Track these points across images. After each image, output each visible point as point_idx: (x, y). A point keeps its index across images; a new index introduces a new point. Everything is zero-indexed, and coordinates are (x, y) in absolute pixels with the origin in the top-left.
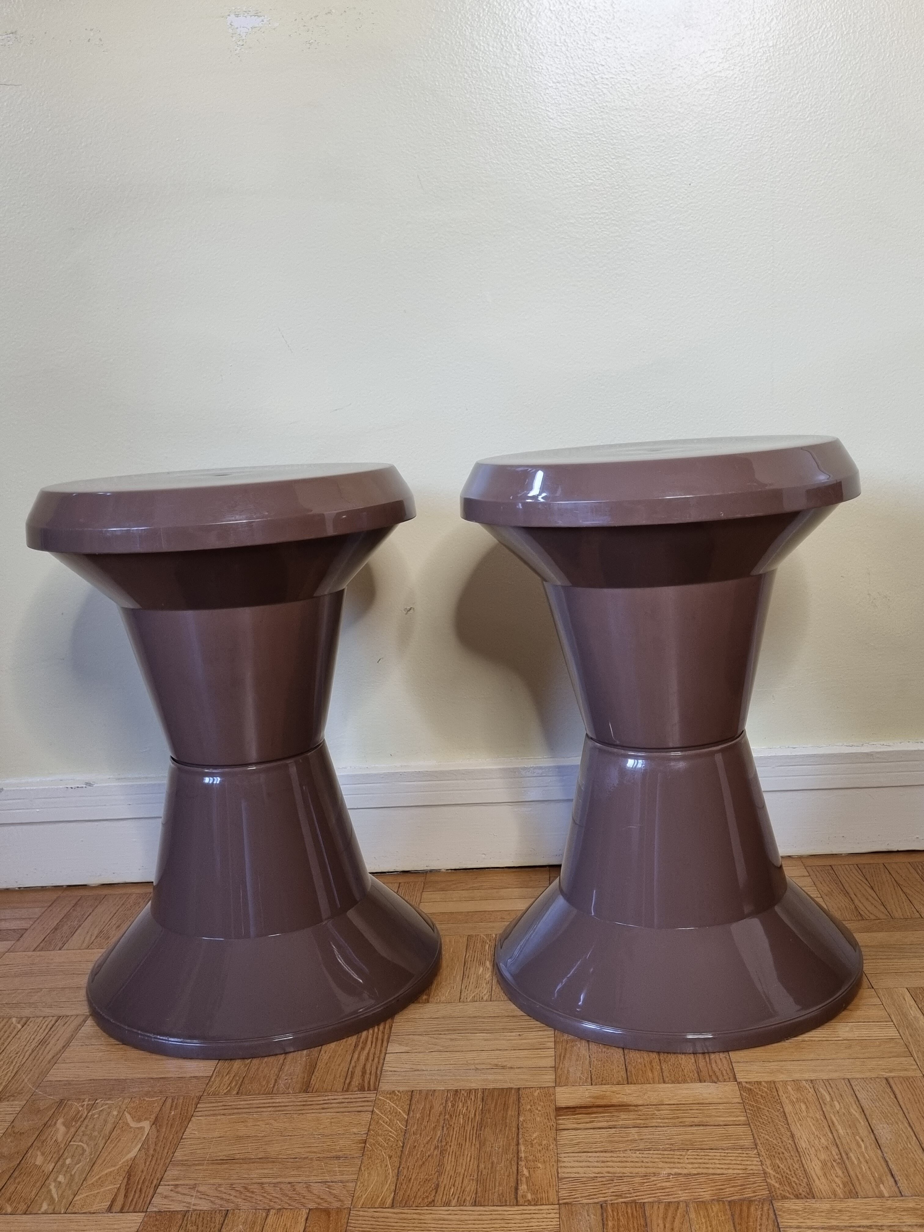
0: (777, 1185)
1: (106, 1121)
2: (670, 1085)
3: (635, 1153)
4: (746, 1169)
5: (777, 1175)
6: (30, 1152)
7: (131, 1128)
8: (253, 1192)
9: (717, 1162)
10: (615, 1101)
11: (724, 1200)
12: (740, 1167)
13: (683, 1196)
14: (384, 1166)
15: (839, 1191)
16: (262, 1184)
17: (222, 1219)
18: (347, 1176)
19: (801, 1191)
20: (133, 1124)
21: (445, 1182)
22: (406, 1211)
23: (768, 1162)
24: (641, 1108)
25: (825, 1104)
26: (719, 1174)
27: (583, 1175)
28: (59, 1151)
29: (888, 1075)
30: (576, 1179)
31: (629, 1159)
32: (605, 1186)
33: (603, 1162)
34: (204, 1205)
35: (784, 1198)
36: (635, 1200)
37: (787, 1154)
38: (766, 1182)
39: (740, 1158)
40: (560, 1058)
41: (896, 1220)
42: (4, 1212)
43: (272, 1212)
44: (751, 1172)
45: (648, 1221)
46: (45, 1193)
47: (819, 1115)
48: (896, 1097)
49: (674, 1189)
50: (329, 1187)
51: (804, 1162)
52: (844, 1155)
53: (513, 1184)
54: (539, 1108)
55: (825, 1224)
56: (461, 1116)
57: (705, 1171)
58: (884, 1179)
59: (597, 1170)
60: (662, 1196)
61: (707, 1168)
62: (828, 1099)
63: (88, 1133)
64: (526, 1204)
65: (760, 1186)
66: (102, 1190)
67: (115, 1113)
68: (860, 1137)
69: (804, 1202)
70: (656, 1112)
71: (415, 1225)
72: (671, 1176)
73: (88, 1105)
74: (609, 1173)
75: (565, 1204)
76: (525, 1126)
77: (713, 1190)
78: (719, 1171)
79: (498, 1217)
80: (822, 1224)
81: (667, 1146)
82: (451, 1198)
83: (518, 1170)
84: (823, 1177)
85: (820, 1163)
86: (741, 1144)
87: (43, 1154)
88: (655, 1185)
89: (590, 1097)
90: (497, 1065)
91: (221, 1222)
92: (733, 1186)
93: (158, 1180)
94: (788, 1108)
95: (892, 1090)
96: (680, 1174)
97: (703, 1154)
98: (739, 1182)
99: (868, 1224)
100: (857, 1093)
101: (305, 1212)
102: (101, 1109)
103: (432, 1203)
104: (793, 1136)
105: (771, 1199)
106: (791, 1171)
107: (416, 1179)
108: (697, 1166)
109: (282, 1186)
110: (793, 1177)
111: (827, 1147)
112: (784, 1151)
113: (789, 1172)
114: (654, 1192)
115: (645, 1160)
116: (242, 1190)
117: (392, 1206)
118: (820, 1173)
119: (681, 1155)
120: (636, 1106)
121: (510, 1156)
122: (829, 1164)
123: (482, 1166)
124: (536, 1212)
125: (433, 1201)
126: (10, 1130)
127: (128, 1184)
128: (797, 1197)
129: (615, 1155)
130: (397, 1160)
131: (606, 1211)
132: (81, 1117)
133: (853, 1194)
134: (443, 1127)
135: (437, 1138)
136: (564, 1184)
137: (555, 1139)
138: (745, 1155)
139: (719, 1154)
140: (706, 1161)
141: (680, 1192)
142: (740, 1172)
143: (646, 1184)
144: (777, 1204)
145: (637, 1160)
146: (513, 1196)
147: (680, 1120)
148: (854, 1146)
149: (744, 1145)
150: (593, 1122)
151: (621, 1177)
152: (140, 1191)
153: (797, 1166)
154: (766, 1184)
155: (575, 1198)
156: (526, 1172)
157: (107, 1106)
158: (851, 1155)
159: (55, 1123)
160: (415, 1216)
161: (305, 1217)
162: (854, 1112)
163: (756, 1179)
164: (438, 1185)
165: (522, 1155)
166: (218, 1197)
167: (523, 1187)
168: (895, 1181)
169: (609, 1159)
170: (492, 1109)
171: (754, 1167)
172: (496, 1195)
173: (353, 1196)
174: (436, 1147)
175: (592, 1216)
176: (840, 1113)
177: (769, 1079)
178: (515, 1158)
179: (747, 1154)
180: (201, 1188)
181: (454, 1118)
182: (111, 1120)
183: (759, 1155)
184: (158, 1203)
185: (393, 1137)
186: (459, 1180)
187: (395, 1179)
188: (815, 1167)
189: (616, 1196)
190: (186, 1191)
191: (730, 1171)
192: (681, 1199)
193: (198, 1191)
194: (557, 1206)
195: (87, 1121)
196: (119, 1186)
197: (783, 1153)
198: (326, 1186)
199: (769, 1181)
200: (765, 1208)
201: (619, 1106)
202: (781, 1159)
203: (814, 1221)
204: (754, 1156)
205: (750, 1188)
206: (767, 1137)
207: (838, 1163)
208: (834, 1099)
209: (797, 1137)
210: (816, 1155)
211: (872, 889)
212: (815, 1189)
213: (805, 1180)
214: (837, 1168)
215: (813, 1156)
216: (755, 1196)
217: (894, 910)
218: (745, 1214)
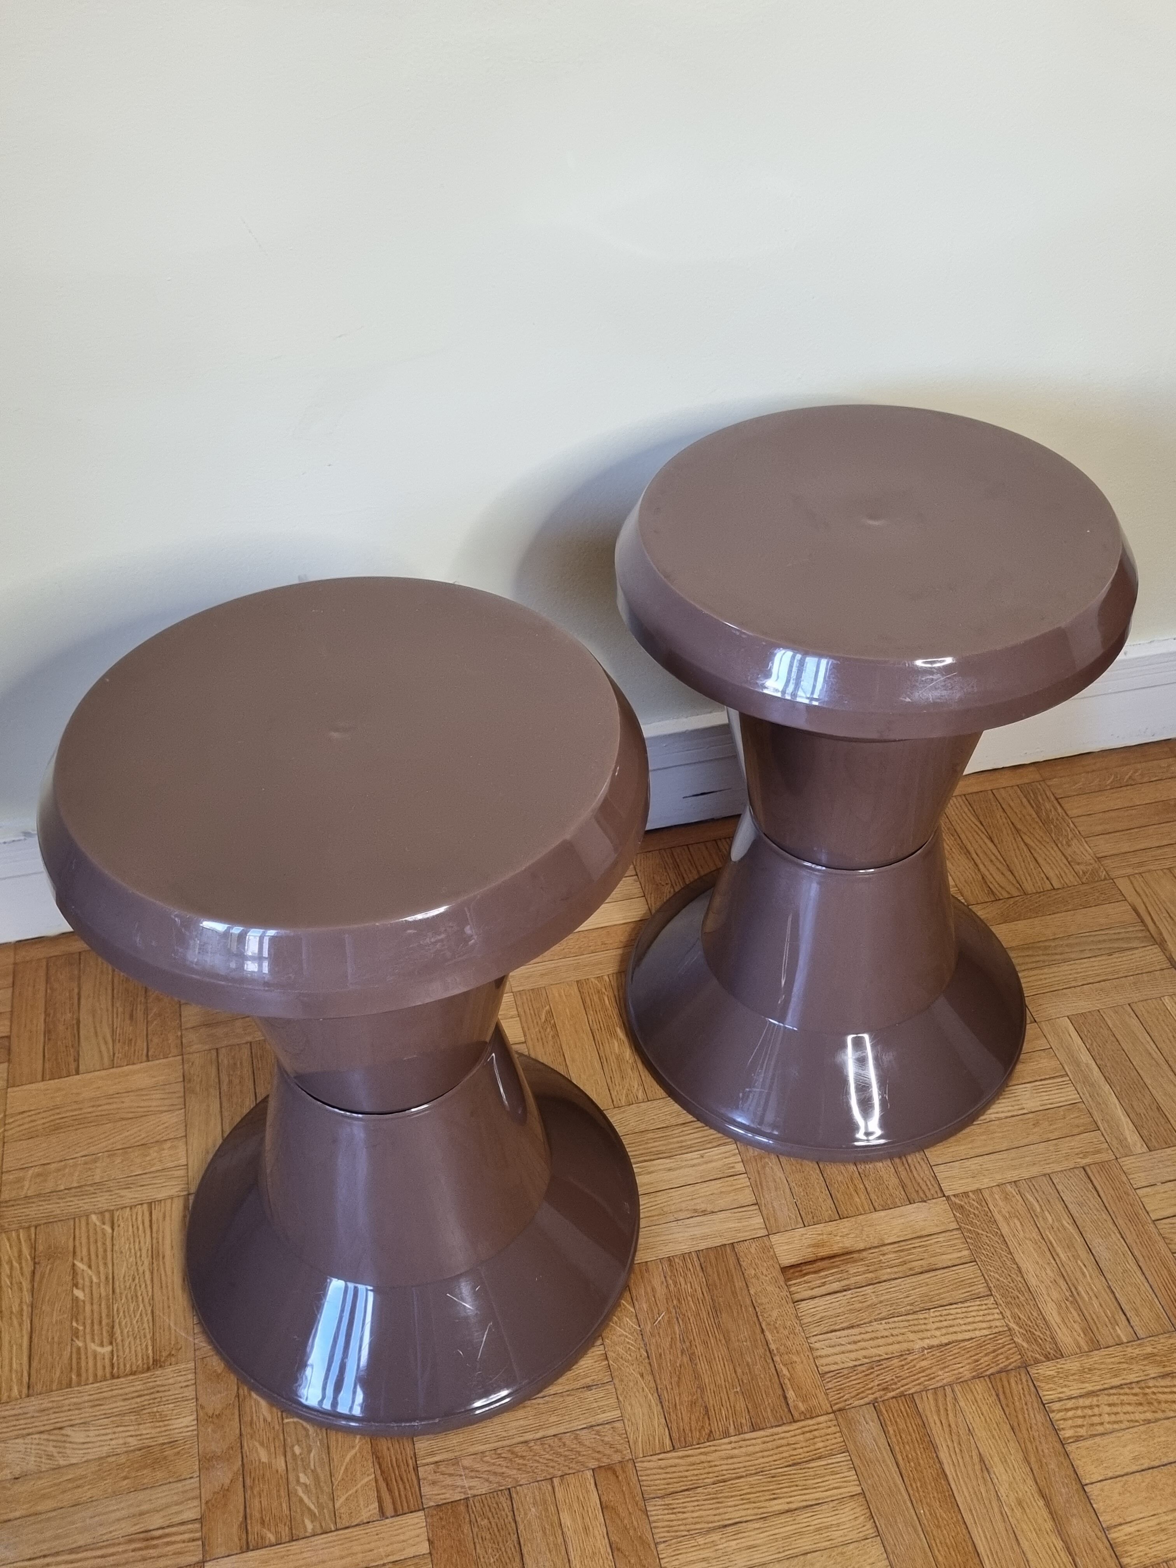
0: (1025, 1345)
2: (883, 1213)
3: (881, 1324)
4: (990, 1327)
5: (1021, 1330)
6: (245, 1444)
8: (523, 1457)
9: (962, 1322)
10: (836, 1249)
11: (983, 1375)
12: (984, 1325)
13: (945, 1377)
14: (641, 1390)
15: (1083, 1343)
16: (526, 1442)
17: (509, 1503)
18: (609, 1414)
19: (1049, 1350)
21: (711, 1402)
22: (690, 1452)
23: (1007, 1311)
24: (865, 1254)
25: (1037, 1216)
26: (969, 1340)
27: (842, 1366)
28: (277, 1436)
29: (1084, 1162)
30: (837, 1374)
31: (879, 1334)
32: (868, 1377)
33: (855, 1342)
34: (482, 1488)
35: (1037, 1362)
36: (902, 1392)
37: (1022, 1298)
38: (1015, 1342)
39: (982, 1313)
40: (757, 1187)
41: (1141, 1374)
42: (267, 1543)
43: (556, 1481)
44: (997, 1330)
45: (924, 1418)
46: (298, 1503)
47: (1035, 1235)
48: (1099, 1196)
49: (934, 1369)
50: (598, 1433)
51: (1039, 1305)
52: (1073, 1290)
53: (780, 1392)
54: (765, 1272)
55: (1083, 1391)
56: (689, 1298)
57: (953, 1337)
58: (1117, 1317)
59: (853, 1356)
60: (926, 1381)
61: (955, 1333)
62: (1038, 1210)
64: (803, 1418)
65: (1010, 1349)
66: (359, 1486)
68: (1082, 1261)
69: (1054, 1362)
70: (881, 1258)
71: (706, 1471)
72: (926, 1351)
74: (865, 1357)
75: (840, 1410)
76: (759, 1301)
77: (969, 1364)
78: (967, 1336)
79: (784, 1442)
80: (1078, 1391)
81: (909, 1308)
82: (727, 1424)
83: (776, 1370)
84: (1062, 1323)
85: (1055, 1307)
86: (977, 1291)
87: (261, 1445)
88: (915, 1366)
89: (809, 1246)
90: (695, 1211)
91: (510, 1508)
92: (986, 1355)
93: (411, 1458)
94: (1005, 1230)
95: (1093, 1184)
96: (933, 1347)
97: (945, 1312)
98: (990, 1348)
99: (1119, 1383)
100: (1062, 1194)
101: (589, 1474)
103: (710, 1437)
104: (1019, 1269)
105: (1025, 1366)
106: (1032, 1322)
107: (681, 1403)
108: (944, 1331)
109: (550, 1441)
110: (1036, 1330)
111: (1055, 1281)
112: (1019, 1295)
113: (1031, 1324)
114: (916, 1377)
115: (895, 1332)
116: (509, 1455)
117: (674, 1449)
118: (1058, 1318)
119: (925, 1318)
120: (860, 1251)
121: (761, 1351)
122: (1063, 1305)
123: (739, 1371)
124: (816, 1427)
125: (711, 1432)
126: (201, 1413)
127: (382, 1472)
128: (1048, 1359)
129: (863, 1330)
130: (650, 1378)
131: (881, 1412)
133: (1095, 1345)
134: (677, 1319)
135: (678, 1336)
136: (828, 1382)
137: (797, 1317)
138: (984, 1307)
139: (959, 1311)
140: (951, 1322)
141: (940, 1373)
142: (986, 1332)
143: (906, 1367)
144: (1032, 1371)
145: (886, 1333)
146: (786, 1410)
147: (908, 1266)
148: (1079, 1274)
149: (980, 1293)
150: (824, 1284)
151: (879, 1361)
152: (402, 1479)
153: (1035, 1314)
154: (1014, 1345)
155: (846, 1401)
156: (785, 1372)
158: (1080, 1288)
160: (703, 1458)
161: (592, 1481)
162: (1068, 1226)
164: (706, 1407)
165: (773, 1347)
166: (489, 1471)
167: (791, 1394)
168: (1128, 1320)
169: (859, 1338)
170: (717, 1281)
171: (998, 1323)
172: (769, 1410)
173: (629, 1442)
174: (682, 1352)
175: (871, 1423)
176: (1055, 1229)
177: (975, 1187)
178: (768, 1353)
179: (986, 1304)
180: (466, 1462)
181: (683, 1302)
183: (995, 1301)
184: (432, 1494)
185: (632, 1345)
186: (724, 1396)
187: (660, 1407)
188: (1052, 1312)
189: (884, 1389)
190: (451, 1470)
191: (978, 1333)
192: (945, 1381)
193: (465, 1468)
194: (832, 1415)
196: (373, 1476)
197: (1018, 1298)
198: (594, 1432)
199: (1016, 1339)
200: (1024, 1380)
201: (843, 1254)
202: (1016, 1303)
203: (1071, 1388)
204: (992, 1306)
205: (1002, 1353)
206: (997, 1276)
207: (1071, 1303)
208: (1044, 1208)
209: (1023, 1270)
210: (1048, 1295)
211: (992, 841)
212: (1060, 1344)
213: (1048, 1333)
214: (1072, 1310)
215: (1046, 1297)
216: (1010, 1364)
217: (1023, 878)
218: (1008, 1391)
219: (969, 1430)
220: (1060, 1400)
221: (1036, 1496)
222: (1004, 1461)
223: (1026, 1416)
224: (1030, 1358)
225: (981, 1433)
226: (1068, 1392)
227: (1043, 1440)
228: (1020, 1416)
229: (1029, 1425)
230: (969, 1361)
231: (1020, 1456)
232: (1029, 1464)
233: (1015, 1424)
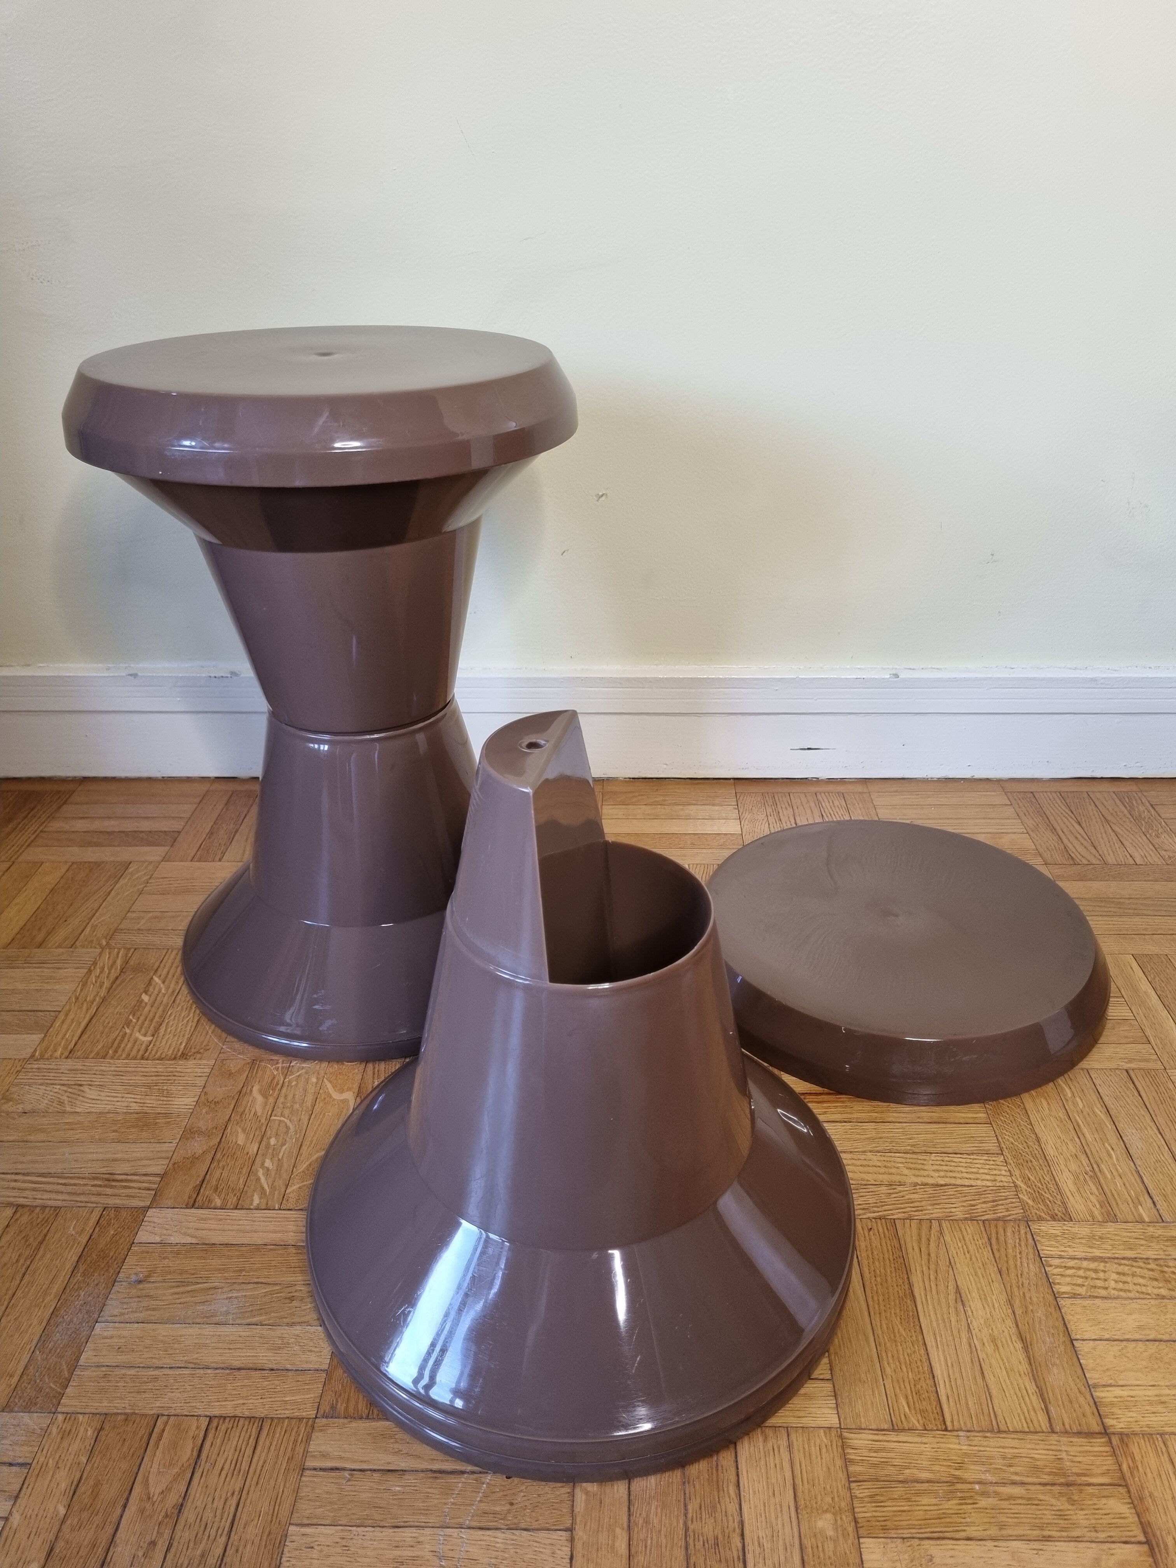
0: (1030, 1202)
1: (305, 1091)
3: (876, 1155)
4: (995, 1181)
5: (1028, 1190)
6: (229, 1128)
7: (334, 1100)
9: (964, 1170)
11: (978, 1218)
12: (989, 1177)
13: (936, 1213)
15: (1096, 1213)
19: (1056, 1211)
20: (336, 1096)
23: (1017, 1173)
25: (1067, 1100)
26: (968, 1186)
28: (260, 1128)
29: (1127, 1066)
31: (874, 1162)
35: (1040, 1219)
36: (885, 1216)
37: (1035, 1163)
38: (1019, 1198)
39: (988, 1167)
44: (1001, 1184)
45: (902, 1242)
46: (254, 1183)
48: (1140, 1097)
49: (923, 1203)
51: (1054, 1173)
52: (1095, 1166)
55: (1087, 1254)
57: (953, 1181)
58: (1141, 1198)
60: (913, 1211)
61: (954, 1177)
63: (289, 1105)
65: (1012, 1203)
67: (314, 1080)
68: (1109, 1144)
69: (1061, 1225)
72: (920, 1186)
73: (283, 1068)
78: (967, 1182)
80: (1082, 1254)
81: (909, 1148)
84: (1076, 1194)
85: (1070, 1175)
86: (986, 1148)
87: (244, 1130)
92: (984, 1202)
95: (1135, 1086)
96: (927, 1184)
97: (947, 1159)
98: (990, 1197)
100: (1099, 1088)
102: (298, 1074)
104: (1038, 1140)
105: (1027, 1220)
106: (1042, 1185)
108: (943, 1174)
110: (1045, 1193)
111: (1076, 1156)
112: (1032, 1159)
113: (1040, 1186)
114: (902, 1206)
115: (887, 1164)
118: (1073, 1188)
119: (925, 1160)
122: (1081, 1178)
126: (203, 1098)
128: (1054, 1218)
132: (277, 1084)
133: (1111, 1217)
138: (992, 1162)
139: (964, 1160)
140: (952, 1168)
141: (931, 1207)
142: (989, 1184)
144: (1034, 1227)
145: (879, 1164)
148: (1104, 1155)
149: (989, 1150)
153: (1047, 1178)
154: (1018, 1200)
157: (304, 1071)
158: (1103, 1166)
159: (251, 1091)
162: (1099, 1113)
163: (1008, 1193)
168: (1153, 1202)
171: (1004, 1179)
179: (993, 1161)
182: (311, 1090)
183: (1006, 1162)
188: (1067, 1182)
191: (979, 1183)
192: (933, 1215)
195: (284, 1090)
197: (1031, 1161)
199: (1021, 1196)
200: (1022, 1232)
202: (1030, 1169)
203: (1074, 1250)
204: (1001, 1164)
205: (1003, 1205)
206: (1011, 1139)
207: (1091, 1177)
208: (1076, 1094)
209: (1042, 1140)
210: (1066, 1166)
211: (1080, 824)
212: (1070, 1209)
213: (1059, 1197)
214: (1090, 1183)
215: (1063, 1167)
216: (1009, 1215)
217: (1106, 852)
218: (1002, 1238)
219: (950, 1263)
220: (1060, 1257)
221: (1014, 1338)
222: (983, 1298)
223: (1019, 1263)
224: (1034, 1214)
225: (963, 1268)
226: (1071, 1252)
227: (1033, 1288)
228: (1011, 1262)
229: (1020, 1272)
230: (964, 1204)
231: (1003, 1297)
232: (1012, 1306)
233: (1004, 1269)
